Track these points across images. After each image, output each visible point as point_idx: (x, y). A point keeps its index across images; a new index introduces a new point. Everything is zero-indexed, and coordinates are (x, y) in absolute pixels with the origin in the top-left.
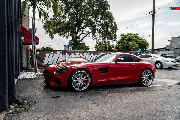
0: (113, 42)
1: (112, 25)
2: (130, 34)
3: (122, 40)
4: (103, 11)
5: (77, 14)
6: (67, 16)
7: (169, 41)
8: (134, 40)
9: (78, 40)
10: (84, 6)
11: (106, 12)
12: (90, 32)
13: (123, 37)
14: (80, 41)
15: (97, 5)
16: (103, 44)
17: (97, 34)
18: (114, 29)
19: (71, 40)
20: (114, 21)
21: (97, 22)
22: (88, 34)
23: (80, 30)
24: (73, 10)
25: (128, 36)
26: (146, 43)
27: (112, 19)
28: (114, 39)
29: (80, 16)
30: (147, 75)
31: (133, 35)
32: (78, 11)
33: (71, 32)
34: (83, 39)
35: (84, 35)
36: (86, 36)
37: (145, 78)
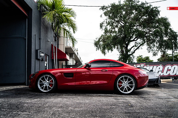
30: (126, 82)
34: (134, 52)
36: (138, 48)
37: (124, 85)
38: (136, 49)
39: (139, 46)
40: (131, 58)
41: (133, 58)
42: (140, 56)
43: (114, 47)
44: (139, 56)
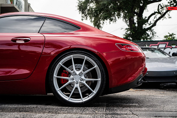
34: (155, 24)
36: (163, 16)
37: (73, 79)
38: (160, 18)
39: (164, 11)
40: (148, 36)
41: (151, 35)
42: (170, 35)
43: (119, 15)
44: (168, 35)
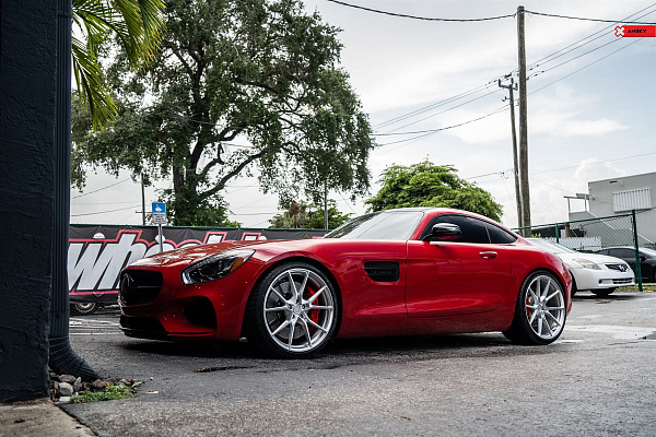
0: (354, 197)
1: (349, 127)
2: (422, 169)
3: (392, 191)
4: (313, 68)
5: (196, 78)
6: (148, 85)
7: (579, 196)
8: (439, 192)
9: (198, 188)
10: (227, 45)
11: (322, 70)
12: (254, 157)
13: (392, 181)
14: (210, 193)
15: (288, 41)
16: (307, 210)
17: (284, 163)
18: (359, 144)
19: (169, 192)
20: (360, 109)
21: (284, 111)
22: (243, 165)
23: (210, 145)
24: (181, 58)
25: (413, 174)
26: (489, 204)
27: (347, 100)
28: (359, 187)
29: (212, 84)
30: (542, 298)
31: (436, 170)
32: (202, 64)
33: (166, 157)
34: (220, 186)
35: (228, 169)
36: (237, 171)
